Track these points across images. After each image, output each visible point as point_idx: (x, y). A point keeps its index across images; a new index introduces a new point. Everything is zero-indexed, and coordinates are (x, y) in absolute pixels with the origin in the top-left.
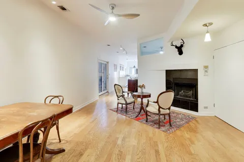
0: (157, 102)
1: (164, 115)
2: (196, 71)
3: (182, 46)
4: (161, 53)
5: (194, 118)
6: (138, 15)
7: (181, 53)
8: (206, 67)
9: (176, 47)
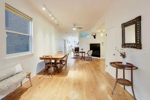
0: (88, 53)
1: (90, 57)
2: (100, 44)
3: (95, 36)
4: (88, 36)
5: (99, 59)
6: (82, 28)
7: (95, 38)
8: (103, 43)
9: (93, 36)
